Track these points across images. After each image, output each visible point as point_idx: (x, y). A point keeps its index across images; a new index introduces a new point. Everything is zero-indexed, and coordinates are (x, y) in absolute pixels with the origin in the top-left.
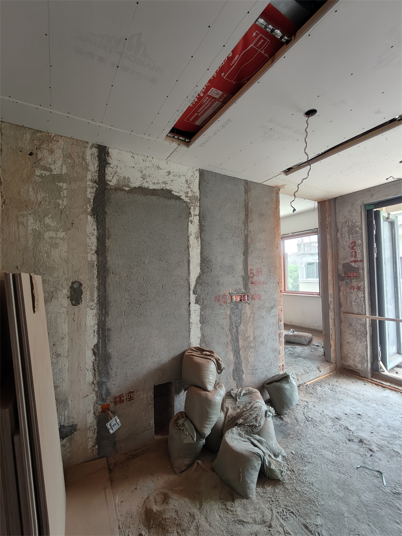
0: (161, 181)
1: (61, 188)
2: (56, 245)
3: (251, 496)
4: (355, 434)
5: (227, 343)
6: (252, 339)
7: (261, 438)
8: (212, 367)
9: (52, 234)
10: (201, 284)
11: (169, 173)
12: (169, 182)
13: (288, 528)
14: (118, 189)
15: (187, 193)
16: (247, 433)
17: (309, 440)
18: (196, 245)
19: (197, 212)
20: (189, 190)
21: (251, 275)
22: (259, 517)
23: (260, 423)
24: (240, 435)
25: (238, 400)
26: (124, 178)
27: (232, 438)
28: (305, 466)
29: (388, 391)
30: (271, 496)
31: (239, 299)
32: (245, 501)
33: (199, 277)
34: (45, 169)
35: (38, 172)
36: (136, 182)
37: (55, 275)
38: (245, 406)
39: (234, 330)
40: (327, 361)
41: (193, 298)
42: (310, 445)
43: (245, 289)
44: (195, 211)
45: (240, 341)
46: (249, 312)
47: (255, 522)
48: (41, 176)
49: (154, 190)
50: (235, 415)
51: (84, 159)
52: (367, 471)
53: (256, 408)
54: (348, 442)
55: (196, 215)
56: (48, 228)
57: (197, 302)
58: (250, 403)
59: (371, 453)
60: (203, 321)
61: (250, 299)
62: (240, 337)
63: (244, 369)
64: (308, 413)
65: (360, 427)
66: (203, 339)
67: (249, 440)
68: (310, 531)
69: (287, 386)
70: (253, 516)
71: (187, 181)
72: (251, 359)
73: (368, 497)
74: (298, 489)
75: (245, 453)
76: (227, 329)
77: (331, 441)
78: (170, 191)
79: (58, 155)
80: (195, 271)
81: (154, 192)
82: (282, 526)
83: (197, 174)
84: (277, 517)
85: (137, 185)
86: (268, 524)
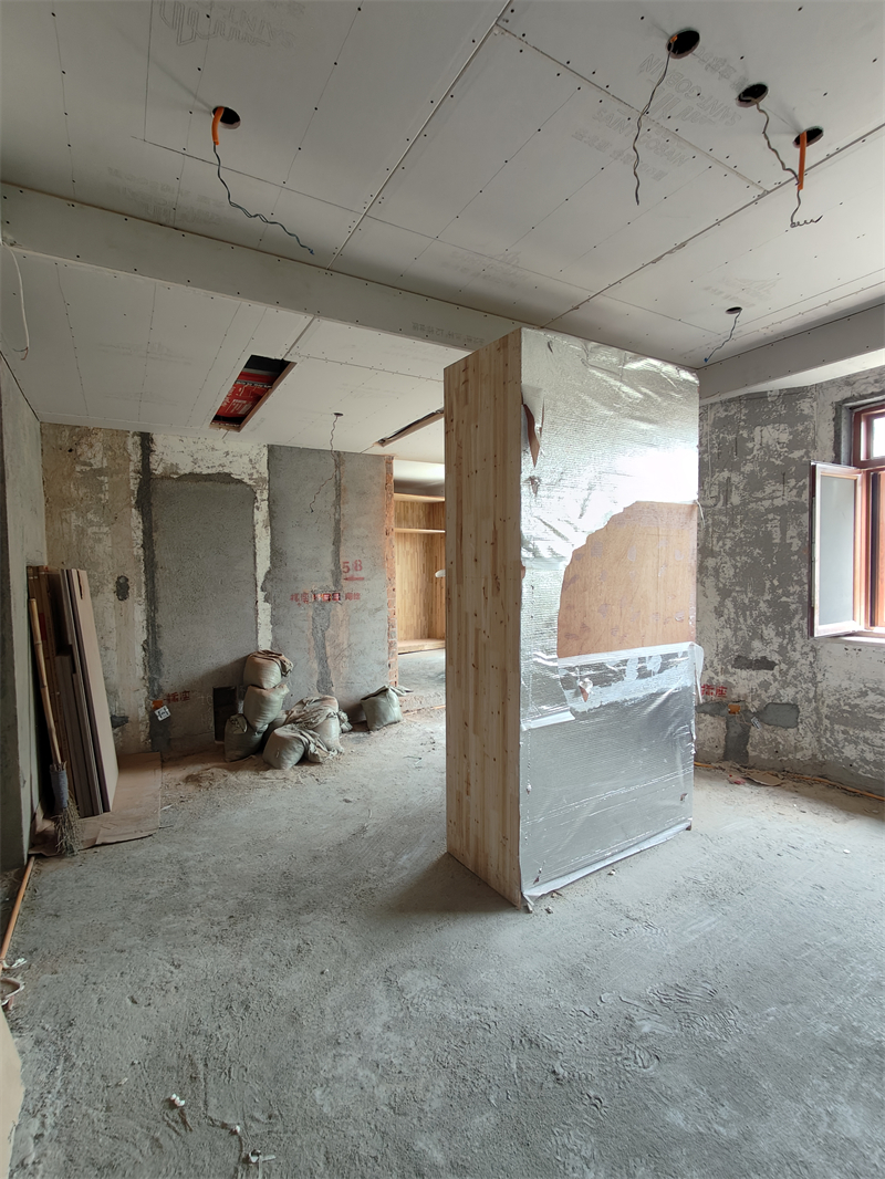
0: (217, 464)
1: (102, 482)
2: (100, 540)
3: (285, 769)
6: (345, 646)
7: (315, 733)
8: (276, 669)
9: (95, 529)
10: (272, 580)
11: (227, 453)
12: (227, 464)
14: (165, 477)
15: (252, 474)
16: (301, 728)
18: (264, 534)
19: (265, 496)
20: (254, 471)
21: (346, 570)
24: (293, 729)
26: (172, 464)
27: (283, 730)
31: (326, 598)
32: (275, 770)
33: (269, 572)
34: (85, 464)
35: (78, 469)
36: (185, 469)
37: (100, 570)
38: (312, 710)
39: (320, 635)
41: (261, 595)
43: (335, 586)
44: (263, 495)
45: (328, 648)
46: (340, 614)
48: (81, 472)
49: (209, 475)
50: (297, 716)
51: (125, 449)
55: (264, 500)
56: (91, 523)
57: (266, 600)
60: (275, 621)
61: (342, 599)
62: (327, 644)
63: (333, 681)
66: (275, 641)
67: (300, 733)
69: (384, 701)
71: (251, 460)
72: (345, 671)
75: (286, 738)
76: (309, 633)
78: (229, 475)
79: (97, 449)
80: (263, 564)
81: (208, 477)
83: (265, 451)
85: (187, 472)
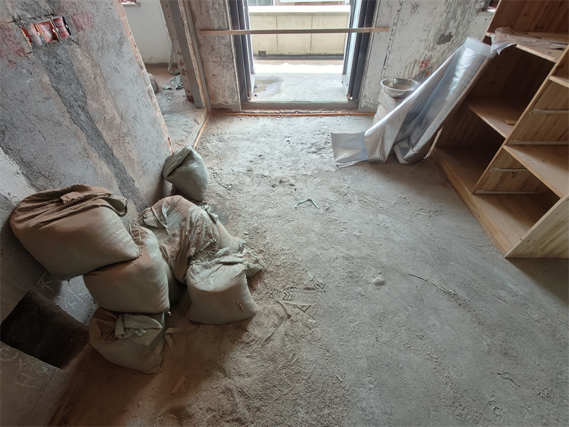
3: (256, 309)
4: (273, 178)
5: (85, 150)
6: (118, 120)
7: (224, 250)
8: (109, 215)
13: (300, 304)
16: (210, 257)
17: (246, 209)
22: (275, 319)
23: (216, 235)
24: (206, 267)
25: (166, 227)
27: (202, 279)
28: (265, 237)
29: (261, 119)
30: (267, 291)
31: (48, 35)
32: (254, 319)
38: (182, 229)
39: (83, 117)
40: (198, 108)
42: (252, 214)
45: (104, 133)
46: (87, 64)
47: (276, 326)
50: (178, 249)
52: (301, 205)
53: (197, 221)
54: (274, 189)
58: (185, 219)
59: (293, 187)
61: (73, 31)
62: (100, 127)
63: (132, 175)
64: (223, 181)
65: (270, 169)
67: (220, 263)
68: (313, 289)
69: (194, 165)
70: (271, 324)
72: (134, 155)
73: (317, 227)
74: (278, 263)
75: (233, 284)
76: (67, 122)
77: (263, 197)
82: (295, 306)
84: (286, 304)
86: (286, 316)
